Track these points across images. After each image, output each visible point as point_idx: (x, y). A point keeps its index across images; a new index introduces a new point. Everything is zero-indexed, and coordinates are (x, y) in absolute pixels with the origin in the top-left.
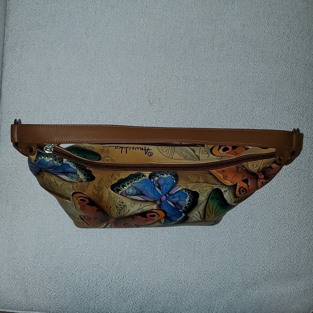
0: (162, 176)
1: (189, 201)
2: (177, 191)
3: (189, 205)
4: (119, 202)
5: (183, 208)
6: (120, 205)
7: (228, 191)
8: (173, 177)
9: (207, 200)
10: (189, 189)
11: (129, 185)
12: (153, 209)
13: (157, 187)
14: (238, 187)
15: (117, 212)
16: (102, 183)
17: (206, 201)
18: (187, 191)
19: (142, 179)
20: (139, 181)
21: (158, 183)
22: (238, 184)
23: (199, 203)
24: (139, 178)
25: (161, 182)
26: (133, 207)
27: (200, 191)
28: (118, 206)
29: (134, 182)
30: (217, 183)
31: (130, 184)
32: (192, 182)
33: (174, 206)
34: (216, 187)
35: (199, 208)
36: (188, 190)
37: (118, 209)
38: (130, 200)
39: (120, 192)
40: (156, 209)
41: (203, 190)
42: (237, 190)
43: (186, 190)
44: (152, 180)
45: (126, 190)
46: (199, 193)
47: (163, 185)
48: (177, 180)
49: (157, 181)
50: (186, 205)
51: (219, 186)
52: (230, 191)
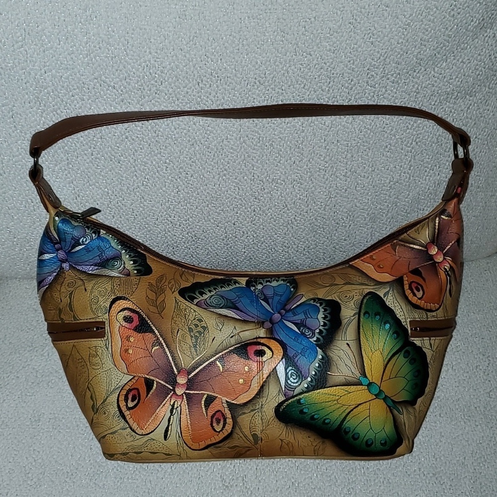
0: (268, 283)
1: (324, 318)
2: (298, 303)
3: (326, 327)
4: (194, 319)
5: (317, 335)
6: (196, 326)
7: (390, 292)
8: (288, 284)
9: (357, 316)
10: (321, 297)
11: (212, 293)
12: (260, 338)
13: (261, 300)
14: (406, 282)
15: (191, 345)
16: (164, 281)
17: (357, 318)
18: (317, 300)
19: (234, 286)
20: (228, 289)
21: (264, 294)
22: (405, 278)
23: (344, 322)
24: (229, 285)
25: (270, 293)
26: (220, 330)
27: (340, 299)
28: (193, 327)
29: (220, 290)
30: (367, 283)
31: (214, 291)
32: (322, 285)
33: (297, 330)
34: (369, 291)
35: (345, 333)
36: (319, 299)
37: (192, 337)
38: (214, 316)
39: (196, 301)
40: (265, 336)
41: (346, 296)
42: (406, 287)
43: (314, 300)
44: (253, 288)
45: (206, 299)
46: (339, 301)
47: (272, 298)
48: (296, 287)
49: (262, 291)
50: (321, 328)
51: (372, 287)
52: (395, 291)
